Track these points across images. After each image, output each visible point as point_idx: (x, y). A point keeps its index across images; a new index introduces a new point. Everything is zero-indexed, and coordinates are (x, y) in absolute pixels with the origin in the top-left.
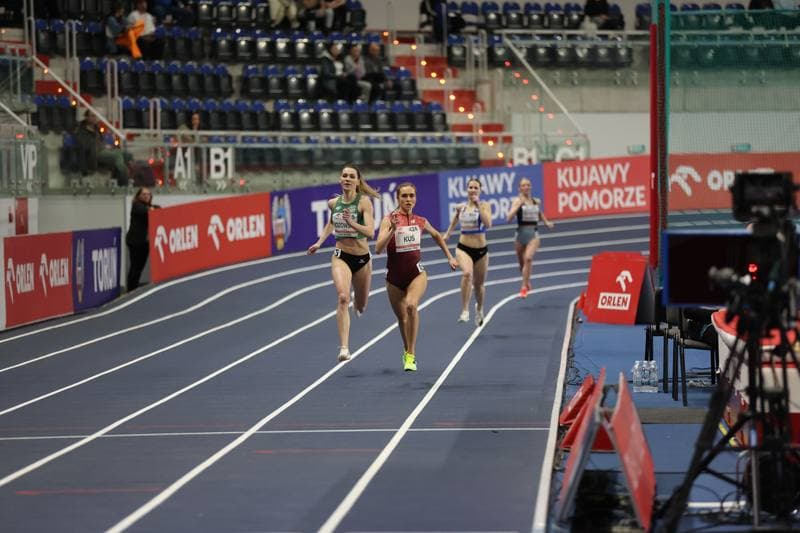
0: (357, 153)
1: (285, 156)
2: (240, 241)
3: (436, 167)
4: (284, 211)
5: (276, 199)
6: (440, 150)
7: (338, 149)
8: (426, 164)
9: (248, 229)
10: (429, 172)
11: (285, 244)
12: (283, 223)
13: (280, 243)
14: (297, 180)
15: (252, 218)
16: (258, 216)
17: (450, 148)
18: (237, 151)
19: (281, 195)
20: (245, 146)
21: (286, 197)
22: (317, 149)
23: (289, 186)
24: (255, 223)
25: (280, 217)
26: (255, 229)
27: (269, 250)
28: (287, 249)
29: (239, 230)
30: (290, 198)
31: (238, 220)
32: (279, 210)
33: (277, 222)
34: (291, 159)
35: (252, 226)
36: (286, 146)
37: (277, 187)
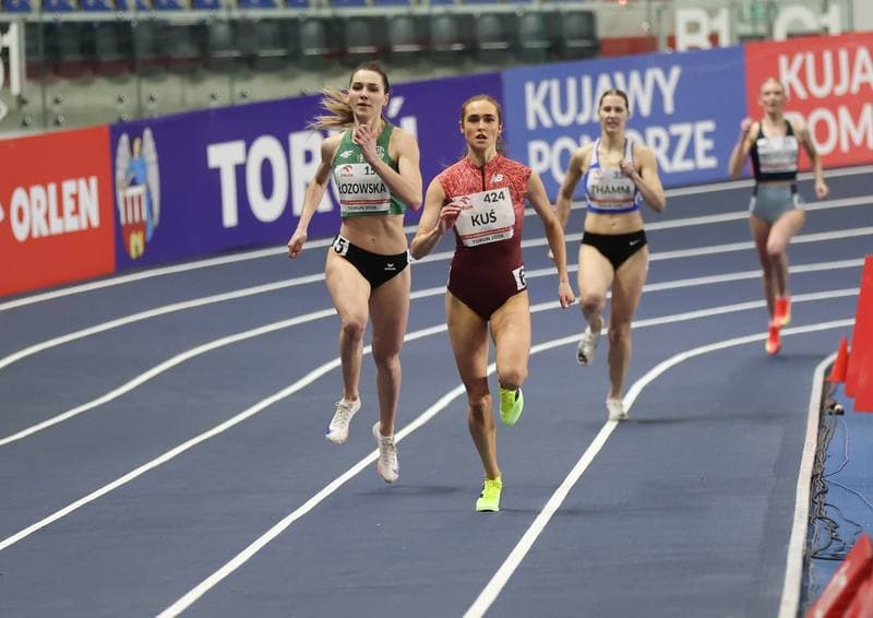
0: (312, 29)
1: (143, 41)
2: (41, 239)
3: (496, 57)
4: (144, 166)
5: (124, 139)
6: (503, 18)
7: (266, 21)
8: (472, 51)
9: (60, 213)
10: (482, 70)
11: (146, 244)
12: (141, 196)
13: (136, 244)
14: (172, 95)
15: (69, 187)
16: (82, 182)
17: (527, 14)
18: (30, 29)
19: (134, 130)
20: (48, 17)
21: (148, 133)
22: (220, 21)
23: (154, 110)
24: (75, 197)
25: (133, 183)
26: (76, 212)
27: (110, 260)
28: (151, 258)
29: (39, 216)
30: (156, 138)
31: (37, 191)
32: (131, 168)
33: (126, 193)
34: (157, 48)
35: (69, 205)
36: (143, 15)
37: (126, 112)
